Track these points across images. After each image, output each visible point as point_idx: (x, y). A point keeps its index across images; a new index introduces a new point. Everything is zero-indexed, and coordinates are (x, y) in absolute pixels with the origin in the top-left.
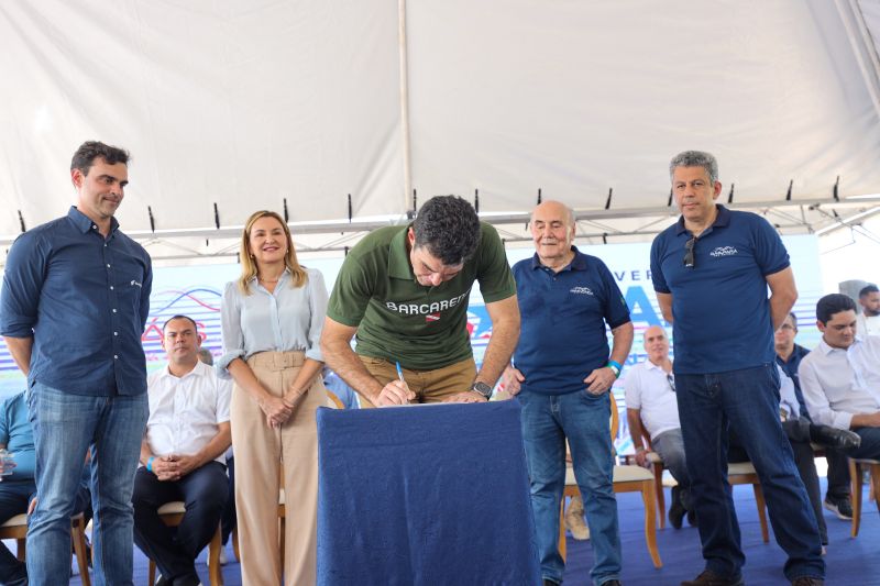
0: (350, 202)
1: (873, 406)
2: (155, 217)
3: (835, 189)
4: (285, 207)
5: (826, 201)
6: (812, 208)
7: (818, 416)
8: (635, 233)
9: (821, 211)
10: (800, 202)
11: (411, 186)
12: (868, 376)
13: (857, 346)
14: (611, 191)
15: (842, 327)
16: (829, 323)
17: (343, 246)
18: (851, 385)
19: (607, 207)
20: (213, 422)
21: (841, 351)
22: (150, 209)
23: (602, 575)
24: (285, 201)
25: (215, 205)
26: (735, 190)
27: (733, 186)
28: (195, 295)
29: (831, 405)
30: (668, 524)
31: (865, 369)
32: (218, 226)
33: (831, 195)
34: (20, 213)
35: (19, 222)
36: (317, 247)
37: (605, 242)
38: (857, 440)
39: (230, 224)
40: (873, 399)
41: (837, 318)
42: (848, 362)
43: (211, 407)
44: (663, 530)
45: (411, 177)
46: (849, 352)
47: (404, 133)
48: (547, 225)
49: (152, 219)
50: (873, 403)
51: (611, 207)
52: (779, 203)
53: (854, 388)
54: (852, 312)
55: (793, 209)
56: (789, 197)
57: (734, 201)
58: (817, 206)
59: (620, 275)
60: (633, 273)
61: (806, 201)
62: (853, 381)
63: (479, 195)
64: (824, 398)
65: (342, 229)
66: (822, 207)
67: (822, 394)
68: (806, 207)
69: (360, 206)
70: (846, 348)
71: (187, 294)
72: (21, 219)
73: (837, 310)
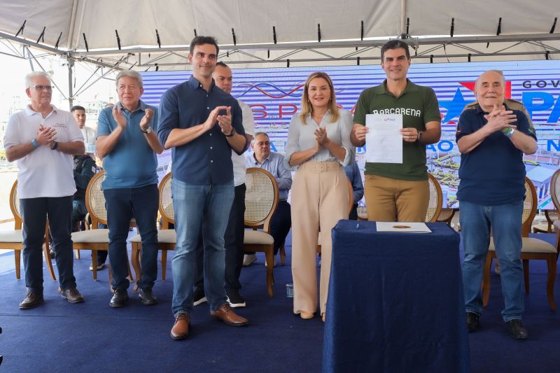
0: (362, 27)
2: (236, 35)
4: (319, 29)
11: (405, 15)
14: (556, 19)
17: (356, 56)
19: (552, 31)
22: (233, 30)
23: (510, 315)
24: (319, 25)
28: (261, 88)
32: (275, 42)
34: (157, 31)
35: (156, 37)
36: (339, 57)
37: (547, 59)
39: (283, 41)
45: (406, 10)
48: (491, 85)
49: (234, 37)
51: (554, 32)
59: (556, 83)
63: (455, 22)
65: (356, 45)
69: (368, 31)
71: (255, 86)
72: (157, 35)
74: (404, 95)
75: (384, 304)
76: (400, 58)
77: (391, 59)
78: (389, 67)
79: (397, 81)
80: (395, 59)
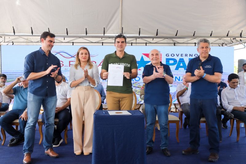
0: (104, 30)
1: (239, 105)
2: (50, 31)
3: (241, 34)
4: (86, 30)
5: (238, 37)
6: (233, 39)
7: (225, 106)
8: (183, 43)
9: (236, 40)
10: (230, 37)
11: (121, 26)
12: (239, 96)
13: (238, 88)
14: (177, 31)
15: (234, 83)
16: (231, 81)
17: (102, 42)
18: (234, 98)
19: (176, 35)
20: (66, 98)
21: (233, 89)
22: (49, 29)
23: (163, 147)
24: (86, 29)
25: (67, 29)
26: (212, 33)
27: (212, 32)
28: (61, 53)
29: (228, 103)
30: (183, 127)
31: (239, 94)
32: (67, 35)
33: (240, 35)
34: (13, 27)
37: (175, 45)
38: (233, 116)
39: (71, 34)
40: (240, 103)
41: (233, 80)
42: (235, 92)
43: (65, 94)
44: (181, 129)
45: (122, 24)
46: (235, 90)
47: (120, 11)
48: (155, 55)
50: (239, 104)
52: (224, 37)
53: (235, 99)
54: (237, 79)
55: (228, 39)
56: (227, 36)
57: (212, 36)
58: (235, 38)
59: (178, 55)
60: (181, 54)
61: (232, 37)
62: (235, 97)
64: (227, 101)
65: (102, 37)
66: (236, 39)
67: (226, 100)
68: (232, 39)
69: (107, 31)
70: (235, 88)
71: (59, 53)
72: (14, 29)
73: (234, 78)
74: (123, 58)
75: (115, 144)
76: (122, 42)
77: (119, 42)
78: (118, 46)
79: (121, 52)
80: (120, 42)
